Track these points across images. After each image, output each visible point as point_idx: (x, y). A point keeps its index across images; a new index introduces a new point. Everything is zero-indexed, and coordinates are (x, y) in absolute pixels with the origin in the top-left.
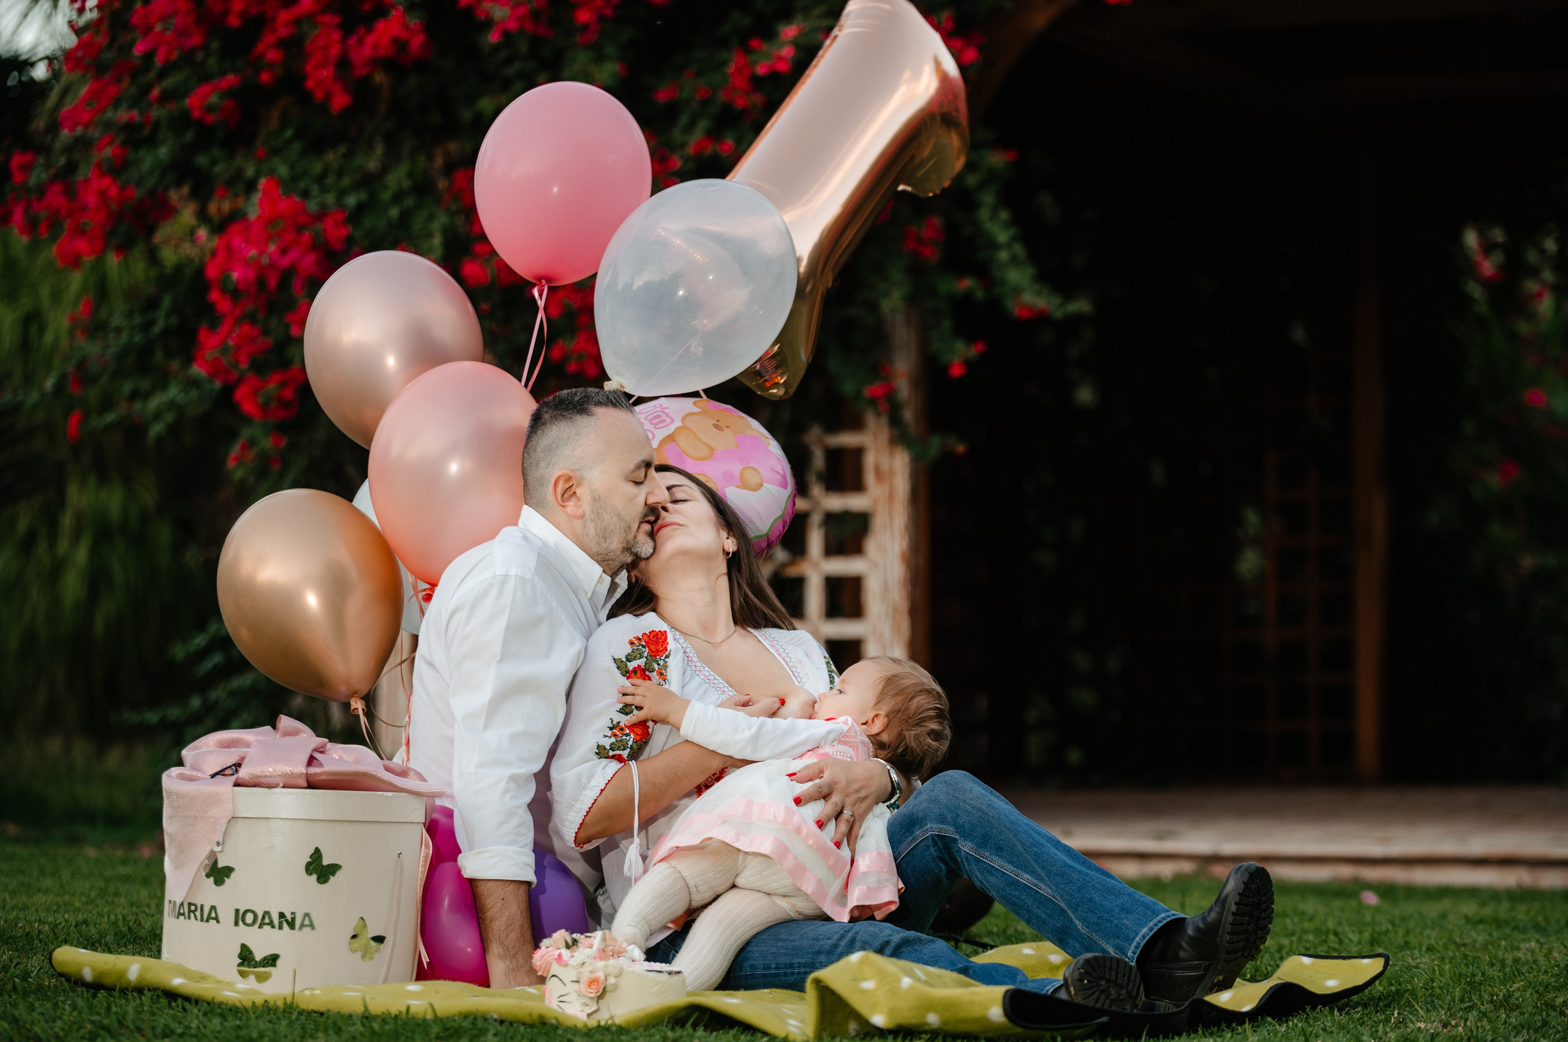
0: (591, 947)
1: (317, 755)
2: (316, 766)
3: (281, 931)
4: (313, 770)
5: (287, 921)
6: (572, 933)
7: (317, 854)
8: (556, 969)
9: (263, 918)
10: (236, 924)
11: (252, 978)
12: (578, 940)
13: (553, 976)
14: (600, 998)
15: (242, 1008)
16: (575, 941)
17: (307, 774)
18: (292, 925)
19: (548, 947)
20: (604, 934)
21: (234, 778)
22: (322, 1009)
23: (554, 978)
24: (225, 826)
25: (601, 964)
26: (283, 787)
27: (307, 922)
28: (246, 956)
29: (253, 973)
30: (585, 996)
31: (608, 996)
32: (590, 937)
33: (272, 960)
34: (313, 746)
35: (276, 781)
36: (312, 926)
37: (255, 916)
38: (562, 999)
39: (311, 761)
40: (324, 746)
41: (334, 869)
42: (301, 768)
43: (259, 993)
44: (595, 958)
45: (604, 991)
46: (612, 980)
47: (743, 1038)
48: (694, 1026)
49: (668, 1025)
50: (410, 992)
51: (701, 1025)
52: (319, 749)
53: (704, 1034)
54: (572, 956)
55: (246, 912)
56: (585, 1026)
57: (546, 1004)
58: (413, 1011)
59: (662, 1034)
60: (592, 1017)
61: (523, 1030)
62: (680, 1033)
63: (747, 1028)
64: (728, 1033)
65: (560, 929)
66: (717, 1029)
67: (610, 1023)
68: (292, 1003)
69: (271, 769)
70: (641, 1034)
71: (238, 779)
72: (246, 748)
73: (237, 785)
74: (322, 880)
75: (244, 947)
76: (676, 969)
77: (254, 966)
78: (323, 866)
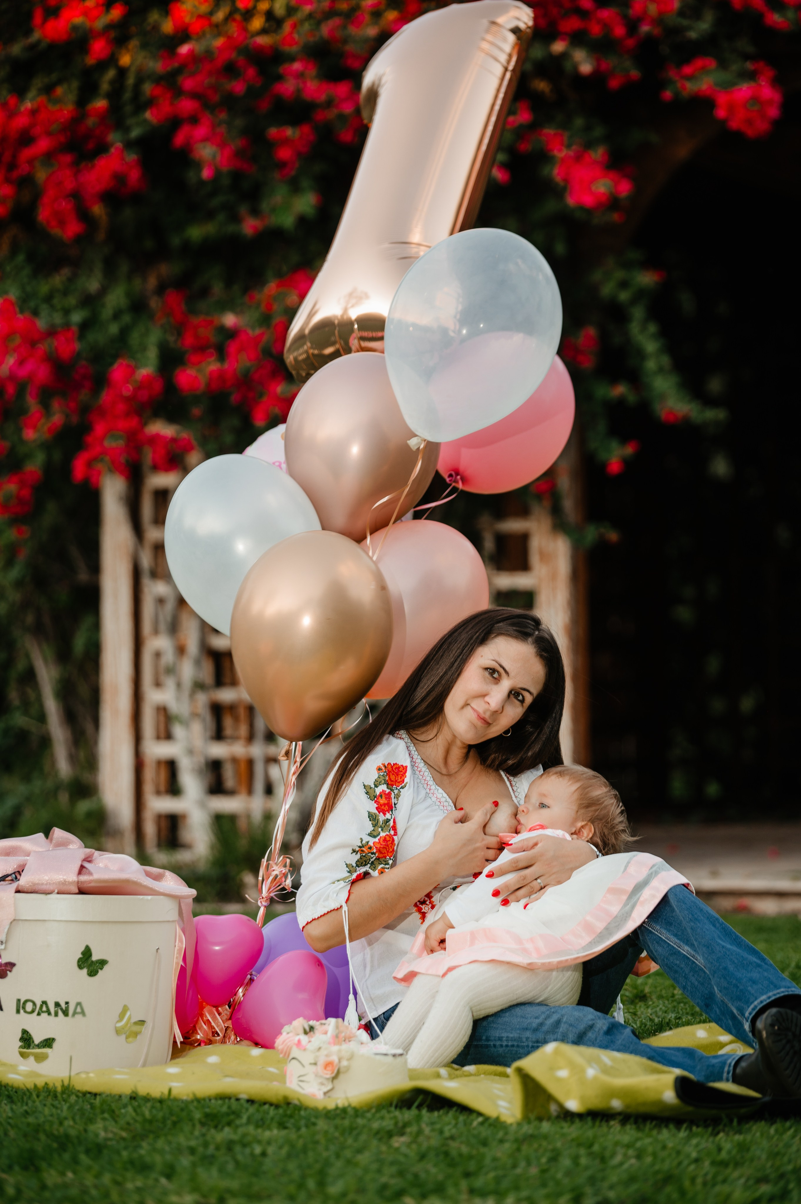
1: (86, 865)
2: (84, 874)
3: (56, 1018)
4: (84, 878)
5: (62, 1009)
6: (310, 1020)
7: (87, 953)
8: (295, 1052)
9: (41, 1006)
10: (18, 1011)
11: (32, 1059)
12: (314, 1026)
13: (293, 1058)
14: (334, 1078)
15: (25, 1089)
16: (312, 1028)
17: (78, 882)
18: (66, 1013)
19: (288, 1033)
20: (337, 1023)
21: (15, 885)
22: (94, 1090)
23: (294, 1061)
24: (7, 927)
25: (335, 1048)
26: (58, 893)
27: (79, 1010)
28: (26, 1039)
29: (33, 1054)
30: (321, 1077)
31: (341, 1076)
32: (324, 1024)
33: (48, 1043)
34: (83, 857)
35: (51, 888)
36: (83, 1013)
37: (34, 1005)
38: (302, 1078)
39: (82, 869)
40: (93, 855)
41: (103, 963)
42: (72, 877)
43: (38, 1075)
44: (329, 1043)
45: (338, 1072)
46: (345, 1063)
47: (462, 1118)
48: (419, 1107)
49: (396, 1107)
50: (171, 1075)
51: (424, 1106)
52: (88, 859)
53: (428, 1114)
54: (310, 1042)
55: (26, 1001)
56: (325, 1108)
57: (288, 1084)
58: (174, 1093)
59: (392, 1115)
60: (328, 1095)
61: (272, 1112)
62: (408, 1115)
63: (464, 1109)
64: (448, 1112)
65: (299, 1017)
66: (438, 1109)
67: (346, 1104)
68: (69, 1085)
69: (47, 878)
70: (374, 1115)
71: (18, 886)
72: (25, 856)
73: (18, 891)
74: (92, 973)
75: (25, 1032)
76: (400, 1051)
77: (33, 1048)
78: (92, 962)
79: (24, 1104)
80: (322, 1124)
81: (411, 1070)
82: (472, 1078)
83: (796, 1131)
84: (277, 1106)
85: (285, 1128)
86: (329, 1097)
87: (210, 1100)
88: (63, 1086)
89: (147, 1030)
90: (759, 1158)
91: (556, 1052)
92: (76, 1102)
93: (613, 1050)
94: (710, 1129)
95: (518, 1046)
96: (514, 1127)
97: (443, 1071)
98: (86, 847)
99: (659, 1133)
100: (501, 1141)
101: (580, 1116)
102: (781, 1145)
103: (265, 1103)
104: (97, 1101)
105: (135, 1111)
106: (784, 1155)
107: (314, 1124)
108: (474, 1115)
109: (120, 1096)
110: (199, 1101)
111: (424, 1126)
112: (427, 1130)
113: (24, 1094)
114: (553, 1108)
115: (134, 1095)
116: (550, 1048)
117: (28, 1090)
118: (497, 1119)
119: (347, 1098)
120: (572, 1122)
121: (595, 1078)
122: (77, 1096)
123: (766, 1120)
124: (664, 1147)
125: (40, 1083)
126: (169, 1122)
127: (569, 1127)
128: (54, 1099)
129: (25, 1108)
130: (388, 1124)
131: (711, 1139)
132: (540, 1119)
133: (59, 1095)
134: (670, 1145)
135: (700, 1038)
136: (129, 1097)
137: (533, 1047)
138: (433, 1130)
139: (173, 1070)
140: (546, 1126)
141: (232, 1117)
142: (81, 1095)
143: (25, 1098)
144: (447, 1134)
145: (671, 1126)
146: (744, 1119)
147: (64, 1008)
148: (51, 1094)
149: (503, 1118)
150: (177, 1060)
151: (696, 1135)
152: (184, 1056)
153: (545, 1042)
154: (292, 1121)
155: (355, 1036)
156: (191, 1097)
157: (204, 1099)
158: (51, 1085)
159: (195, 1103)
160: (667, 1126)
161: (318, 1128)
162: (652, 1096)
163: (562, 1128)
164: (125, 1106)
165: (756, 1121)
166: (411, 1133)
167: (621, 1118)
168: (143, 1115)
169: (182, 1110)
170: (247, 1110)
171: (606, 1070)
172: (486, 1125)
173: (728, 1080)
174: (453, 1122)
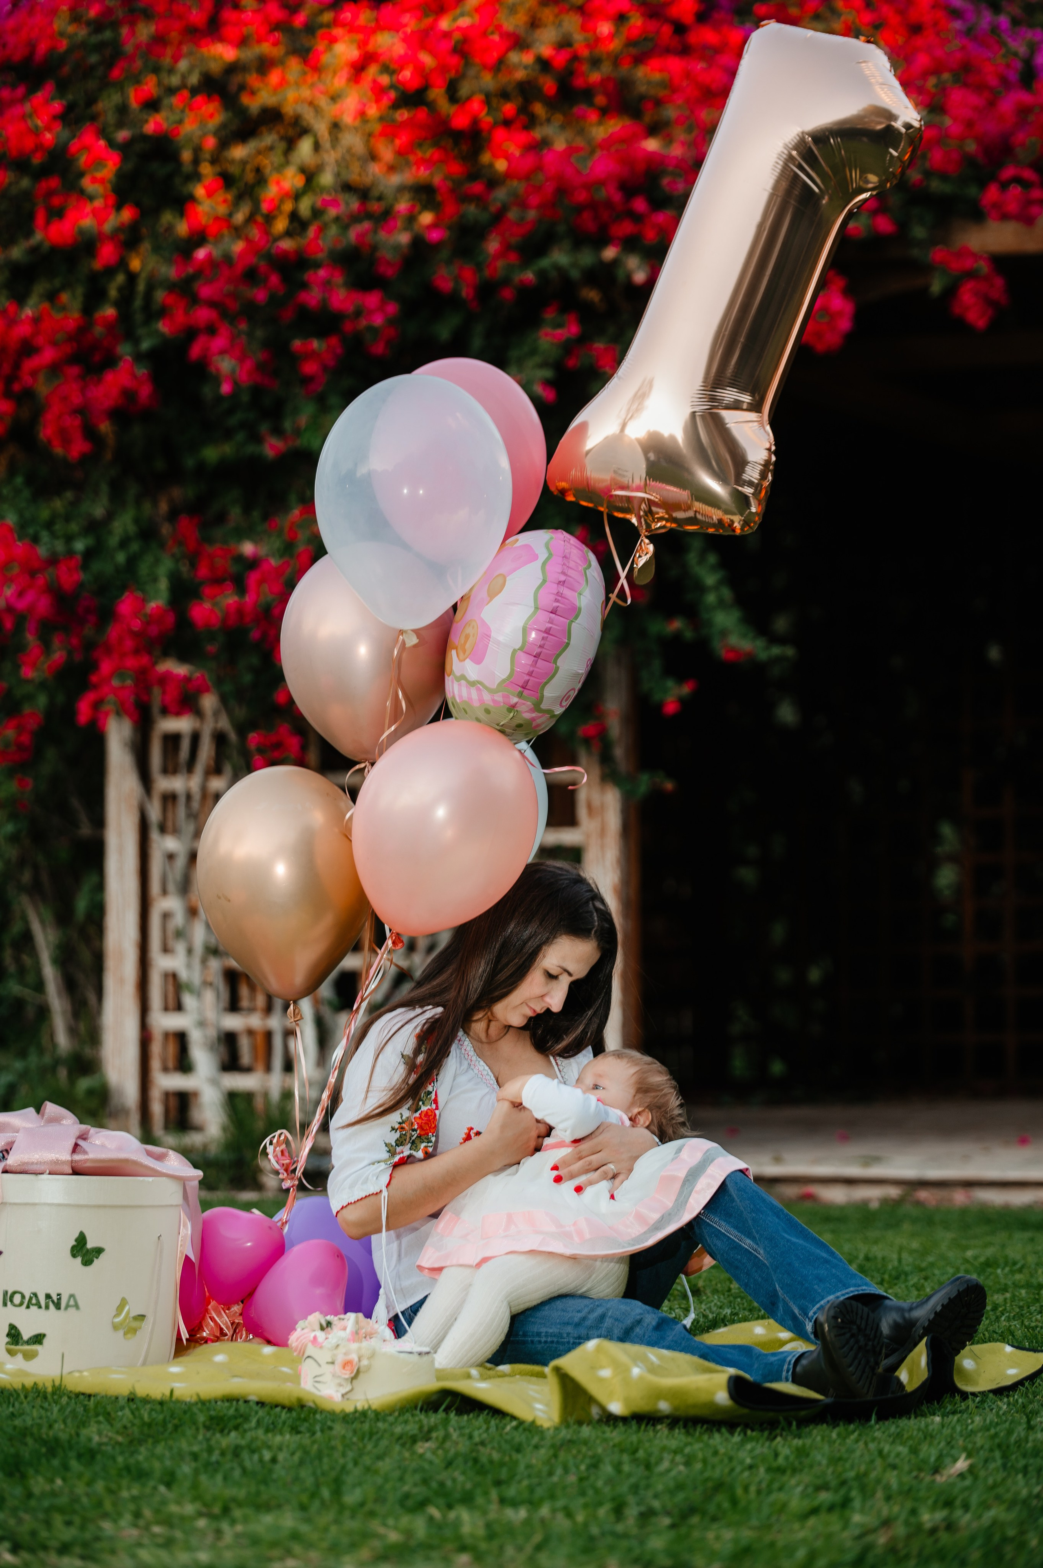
0: (345, 1329)
1: (81, 1142)
2: (79, 1153)
3: (47, 1312)
4: (77, 1157)
5: (53, 1302)
6: (327, 1315)
7: (81, 1240)
8: (310, 1350)
9: (31, 1298)
10: (5, 1304)
11: (20, 1356)
12: (332, 1321)
13: (308, 1357)
14: (353, 1379)
15: (12, 1389)
16: (329, 1324)
17: (72, 1161)
18: (58, 1306)
19: (303, 1329)
20: (357, 1317)
21: (3, 1164)
22: (88, 1391)
23: (309, 1360)
25: (354, 1346)
26: (50, 1174)
27: (72, 1302)
28: (14, 1335)
29: (21, 1351)
30: (339, 1377)
31: (361, 1376)
32: (343, 1319)
33: (38, 1339)
34: (78, 1134)
35: (42, 1168)
36: (77, 1306)
37: (23, 1297)
38: (317, 1379)
39: (76, 1148)
40: (88, 1132)
41: (99, 1251)
42: (65, 1156)
43: (26, 1374)
44: (349, 1340)
45: (358, 1372)
46: (365, 1362)
47: (493, 1423)
48: (446, 1410)
49: (421, 1410)
50: (173, 1374)
51: (453, 1409)
52: (83, 1137)
53: (456, 1418)
54: (326, 1338)
55: (14, 1293)
56: (343, 1411)
57: (303, 1385)
58: (177, 1394)
59: (417, 1419)
60: (346, 1397)
61: (284, 1415)
62: (434, 1419)
63: (496, 1412)
64: (478, 1416)
65: (315, 1311)
66: (468, 1412)
67: (366, 1407)
68: (60, 1385)
69: (37, 1156)
70: (396, 1419)
71: (5, 1166)
72: (13, 1133)
73: (5, 1171)
74: (87, 1262)
75: (12, 1327)
76: (426, 1349)
77: (22, 1345)
78: (88, 1250)
79: (11, 1406)
80: (339, 1429)
81: (437, 1370)
82: (506, 1379)
83: (860, 1435)
84: (290, 1409)
85: (298, 1432)
86: (348, 1399)
87: (216, 1402)
88: (54, 1386)
89: (147, 1326)
90: (820, 1464)
91: (598, 1349)
92: (68, 1404)
93: (663, 1347)
94: (766, 1433)
95: (558, 1342)
96: (551, 1432)
97: (474, 1372)
98: (81, 1123)
99: (709, 1438)
100: (536, 1447)
101: (624, 1420)
102: (843, 1450)
103: (276, 1406)
104: (91, 1403)
105: (133, 1413)
106: (846, 1460)
107: (330, 1428)
108: (508, 1418)
109: (117, 1398)
110: (204, 1404)
111: (451, 1430)
112: (455, 1436)
113: (11, 1395)
114: (595, 1411)
115: (132, 1396)
116: (591, 1344)
117: (15, 1390)
118: (533, 1422)
119: (367, 1400)
120: (615, 1427)
121: (641, 1378)
122: (69, 1398)
123: (827, 1423)
124: (716, 1453)
125: (29, 1382)
126: (170, 1426)
127: (612, 1432)
128: (44, 1400)
129: (11, 1409)
130: (412, 1428)
131: (767, 1444)
132: (580, 1423)
133: (49, 1396)
134: (722, 1450)
135: (757, 1335)
136: (126, 1399)
137: (574, 1343)
138: (462, 1435)
139: (175, 1369)
140: (586, 1431)
141: (239, 1420)
142: (73, 1396)
143: (12, 1400)
144: (477, 1439)
145: (724, 1430)
146: (803, 1423)
147: (56, 1301)
148: (41, 1395)
149: (539, 1422)
150: (181, 1359)
151: (751, 1439)
152: (188, 1355)
153: (588, 1338)
154: (306, 1424)
155: (376, 1333)
156: (194, 1399)
157: (210, 1401)
158: (40, 1385)
159: (200, 1405)
160: (719, 1431)
161: (334, 1432)
162: (703, 1398)
163: (604, 1432)
164: (122, 1408)
165: (817, 1424)
166: (437, 1438)
167: (669, 1421)
168: (142, 1418)
169: (185, 1412)
170: (257, 1413)
171: (652, 1369)
172: (521, 1429)
173: (787, 1380)
174: (484, 1427)
